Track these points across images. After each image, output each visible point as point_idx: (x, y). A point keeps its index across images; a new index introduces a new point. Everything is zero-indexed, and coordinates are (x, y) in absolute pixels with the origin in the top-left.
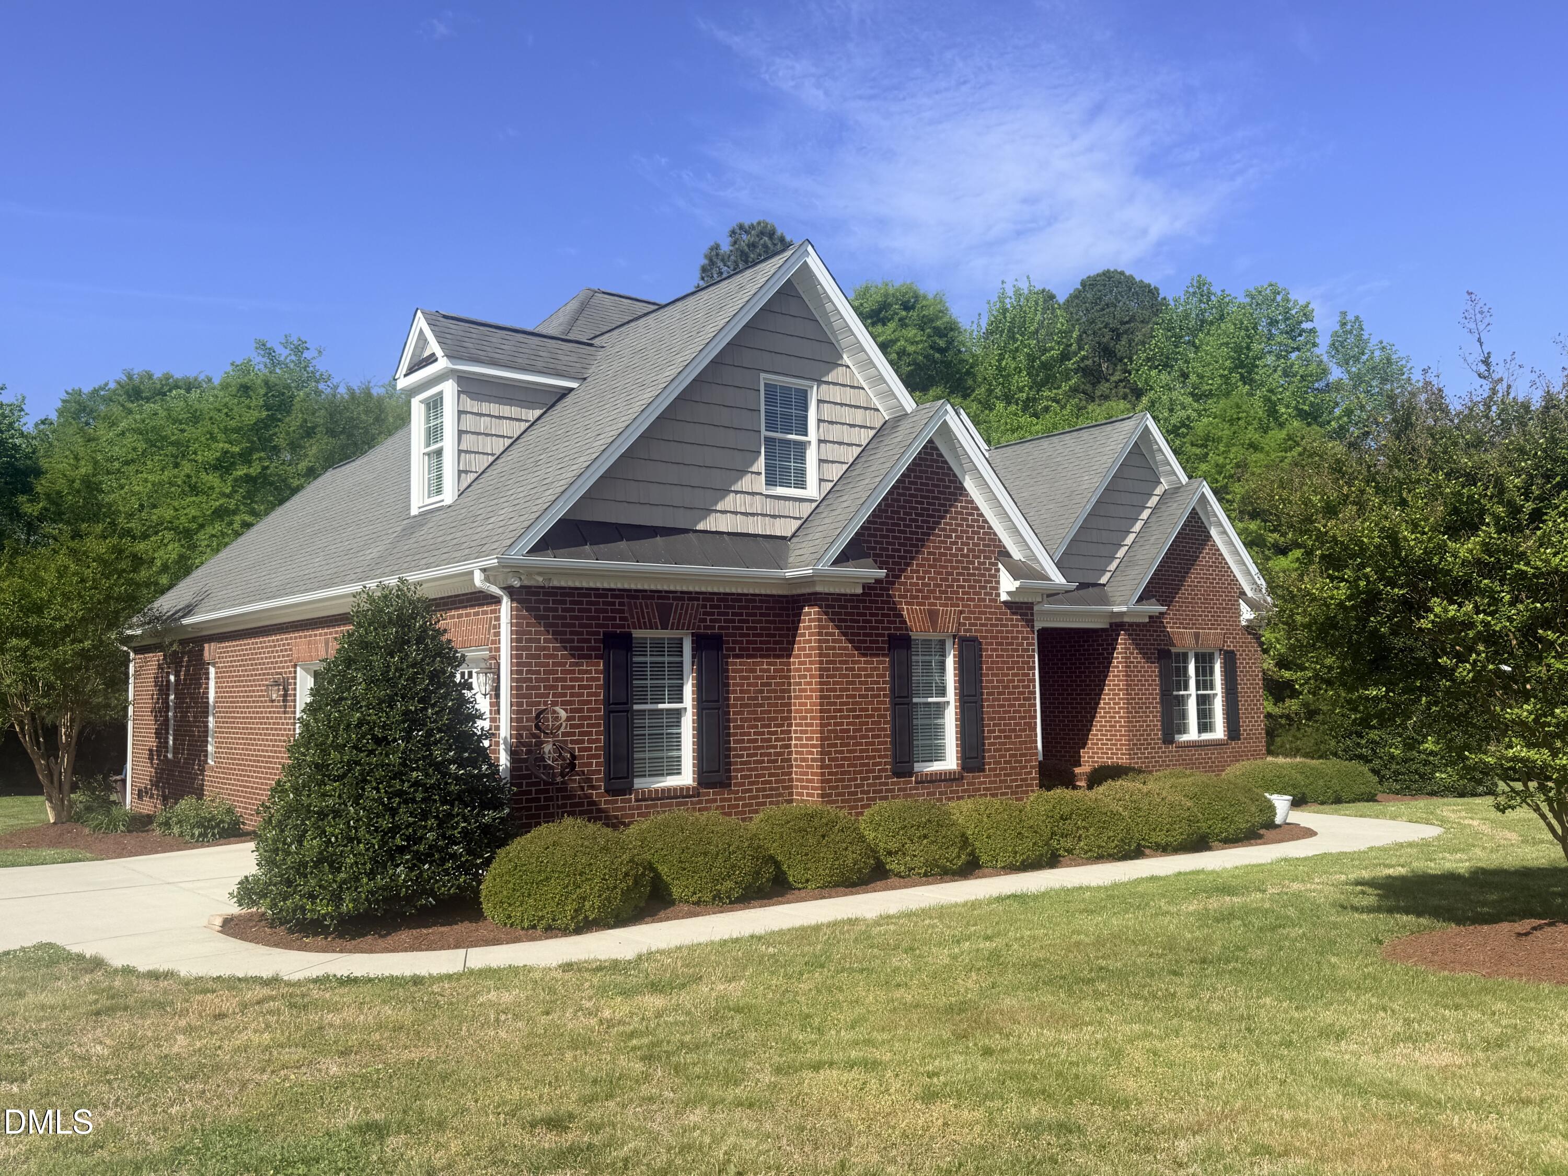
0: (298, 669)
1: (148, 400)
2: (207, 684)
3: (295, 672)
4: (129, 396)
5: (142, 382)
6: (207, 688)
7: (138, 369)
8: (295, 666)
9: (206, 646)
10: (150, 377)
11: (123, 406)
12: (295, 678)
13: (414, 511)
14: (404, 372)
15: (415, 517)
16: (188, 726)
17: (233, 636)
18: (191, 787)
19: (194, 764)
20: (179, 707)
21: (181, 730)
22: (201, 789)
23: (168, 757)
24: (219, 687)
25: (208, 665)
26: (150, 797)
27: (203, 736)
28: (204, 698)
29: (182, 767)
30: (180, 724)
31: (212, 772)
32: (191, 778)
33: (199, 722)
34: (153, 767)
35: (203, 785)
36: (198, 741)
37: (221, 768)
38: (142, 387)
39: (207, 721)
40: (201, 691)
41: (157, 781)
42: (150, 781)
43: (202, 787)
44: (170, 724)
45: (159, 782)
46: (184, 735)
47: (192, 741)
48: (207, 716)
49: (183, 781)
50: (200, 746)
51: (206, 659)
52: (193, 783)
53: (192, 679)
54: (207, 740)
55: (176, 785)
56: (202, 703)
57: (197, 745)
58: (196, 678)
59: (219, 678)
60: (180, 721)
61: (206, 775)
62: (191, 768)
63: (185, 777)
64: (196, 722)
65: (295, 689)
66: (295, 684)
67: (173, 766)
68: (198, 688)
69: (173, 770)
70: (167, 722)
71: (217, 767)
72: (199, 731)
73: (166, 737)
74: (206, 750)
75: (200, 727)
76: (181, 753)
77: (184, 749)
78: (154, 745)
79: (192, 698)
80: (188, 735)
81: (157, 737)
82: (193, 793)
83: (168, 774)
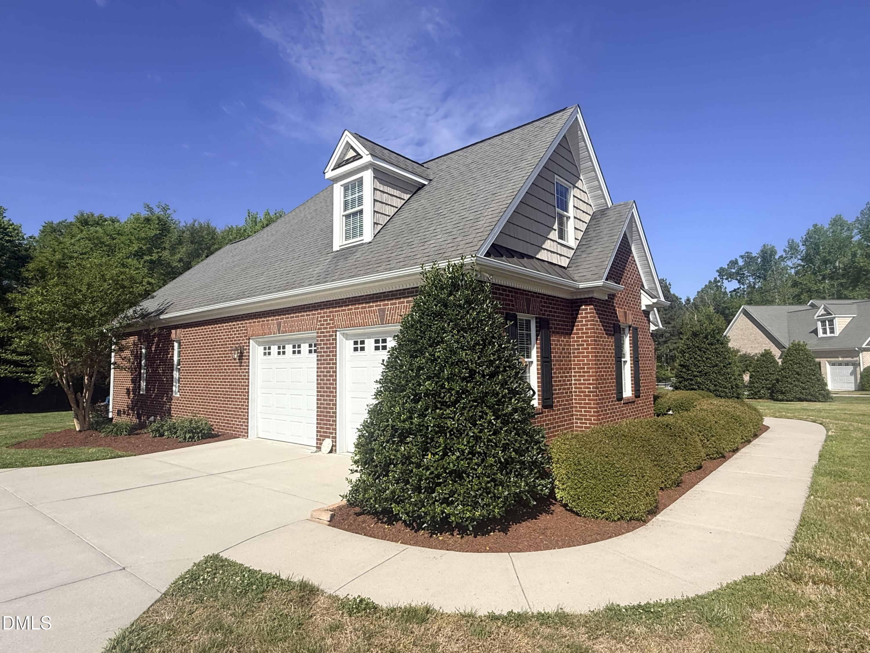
0: (251, 341)
1: (92, 226)
2: (173, 352)
3: (249, 343)
4: (82, 223)
5: (88, 217)
6: (173, 354)
7: (87, 211)
8: (249, 339)
9: (173, 331)
10: (93, 215)
11: (78, 228)
12: (249, 346)
13: (336, 247)
15: (337, 251)
16: (158, 375)
17: (196, 325)
18: (161, 409)
19: (163, 396)
20: (151, 365)
21: (152, 378)
22: (169, 410)
23: (141, 393)
24: (183, 353)
25: (174, 341)
26: (128, 415)
27: (171, 381)
28: (171, 359)
29: (153, 398)
30: (151, 375)
31: (178, 400)
32: (161, 404)
33: (167, 373)
34: (129, 398)
35: (170, 408)
36: (167, 383)
37: (185, 398)
38: (88, 220)
39: (173, 373)
40: (169, 356)
41: (133, 406)
42: (128, 406)
43: (170, 409)
44: (142, 375)
45: (135, 406)
46: (155, 381)
47: (161, 383)
48: (173, 370)
49: (154, 406)
50: (168, 386)
51: (173, 338)
52: (163, 407)
53: (161, 350)
54: (172, 383)
55: (149, 408)
56: (170, 362)
57: (165, 386)
58: (164, 349)
59: (183, 348)
60: (152, 373)
61: (173, 403)
62: (161, 399)
63: (156, 403)
64: (165, 373)
65: (249, 352)
66: (249, 349)
67: (146, 398)
68: (167, 355)
69: (145, 400)
70: (140, 375)
71: (182, 398)
72: (167, 378)
73: (140, 382)
74: (172, 389)
75: (168, 376)
76: (153, 391)
77: (154, 388)
78: (131, 386)
79: (161, 360)
80: (158, 381)
81: (132, 382)
82: (162, 412)
83: (142, 402)
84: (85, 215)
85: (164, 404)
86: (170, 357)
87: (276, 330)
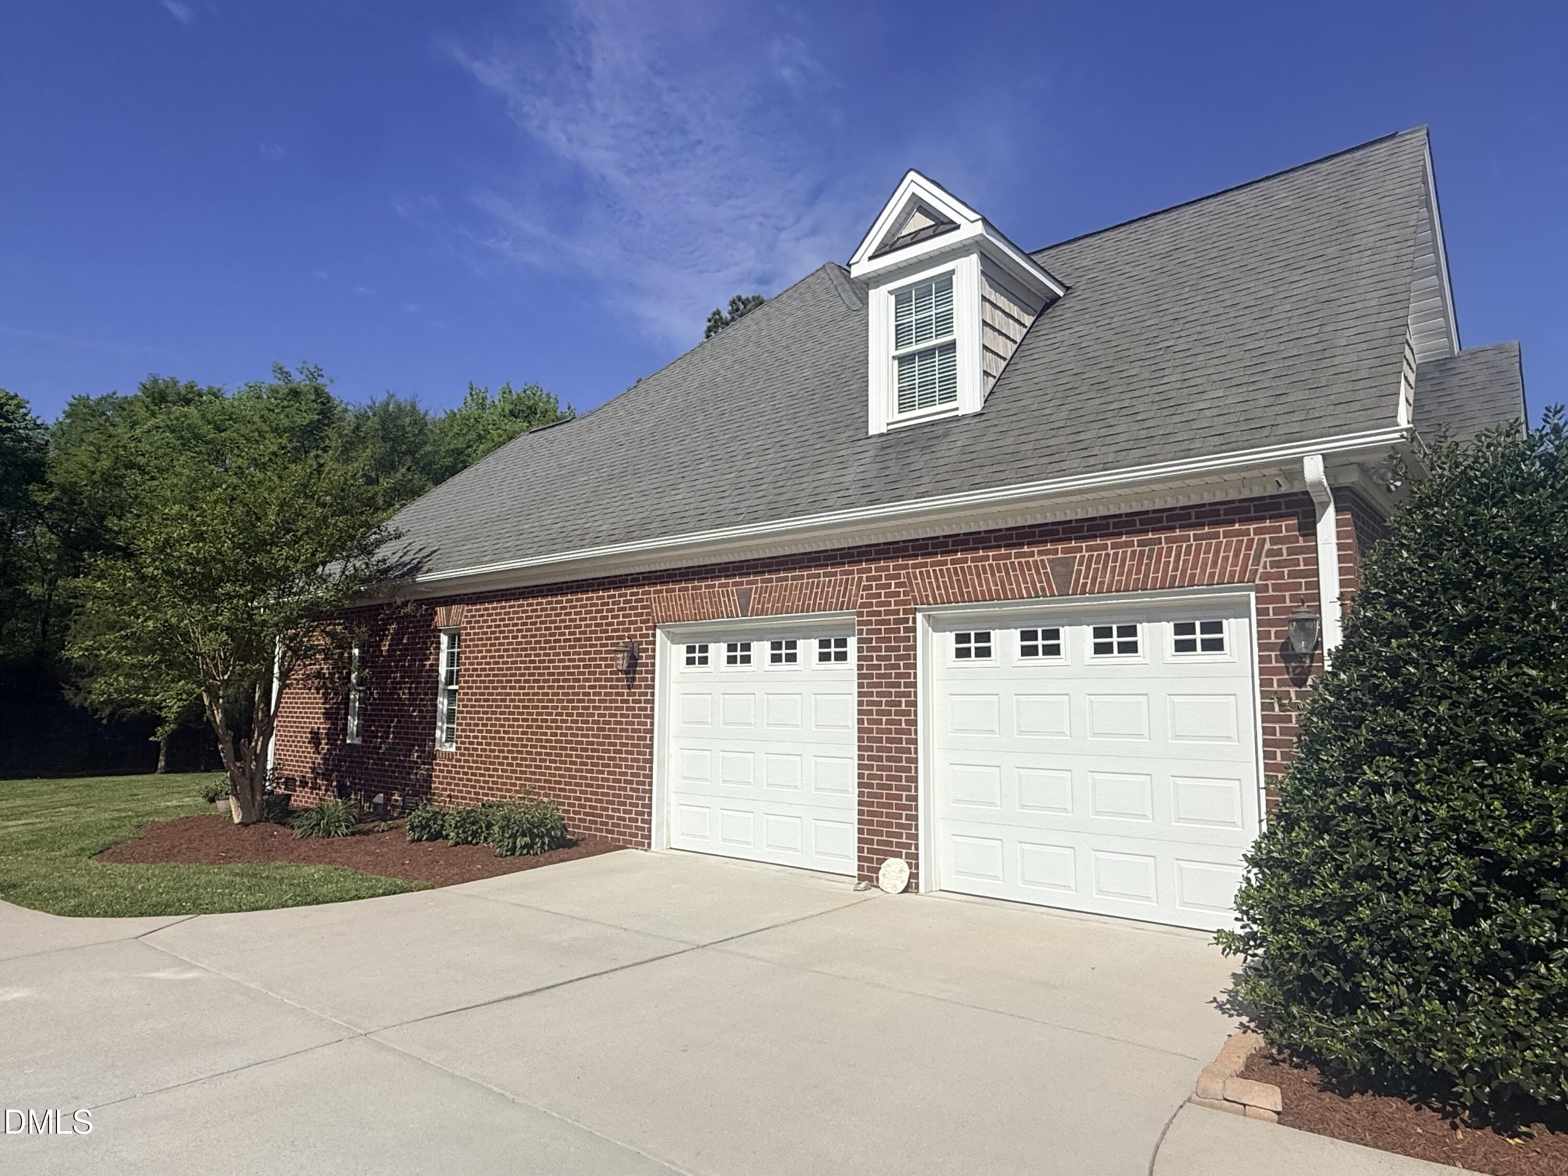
0: (658, 631)
1: (175, 403)
2: (438, 654)
3: (654, 635)
4: (154, 399)
5: (167, 387)
6: (438, 660)
7: (164, 376)
8: (654, 628)
9: (441, 611)
10: (175, 383)
11: (147, 407)
12: (653, 643)
13: (877, 426)
14: (870, 252)
15: (881, 435)
16: (396, 705)
17: (502, 596)
18: (403, 778)
19: (410, 751)
20: (378, 683)
21: (381, 710)
22: (425, 781)
23: (348, 741)
24: (467, 658)
25: (440, 631)
26: (312, 788)
27: (431, 717)
28: (433, 671)
29: (384, 754)
30: (376, 705)
31: (451, 760)
32: (405, 767)
33: (422, 700)
34: (319, 753)
35: (431, 776)
36: (420, 723)
37: (471, 755)
38: (167, 391)
39: (436, 699)
40: (428, 663)
41: (327, 770)
42: (313, 769)
43: (428, 779)
44: (351, 704)
45: (333, 771)
46: (389, 716)
47: (406, 722)
48: (437, 694)
49: (387, 771)
50: (423, 729)
51: (439, 624)
52: (409, 774)
53: (407, 649)
54: (435, 723)
55: (370, 775)
56: (430, 677)
57: (417, 728)
58: (412, 649)
59: (468, 646)
60: (380, 699)
61: (439, 765)
62: (405, 756)
63: (390, 766)
64: (416, 700)
65: (654, 657)
66: (654, 650)
67: (365, 752)
68: (421, 660)
69: (362, 757)
70: (348, 704)
71: (462, 755)
72: (420, 711)
73: (347, 719)
74: (434, 735)
75: (425, 706)
76: (381, 737)
77: (387, 733)
78: (323, 727)
79: (406, 672)
80: (396, 716)
81: (326, 719)
82: (407, 785)
83: (351, 762)
84: (160, 381)
85: (412, 768)
86: (431, 665)
87: (735, 606)
